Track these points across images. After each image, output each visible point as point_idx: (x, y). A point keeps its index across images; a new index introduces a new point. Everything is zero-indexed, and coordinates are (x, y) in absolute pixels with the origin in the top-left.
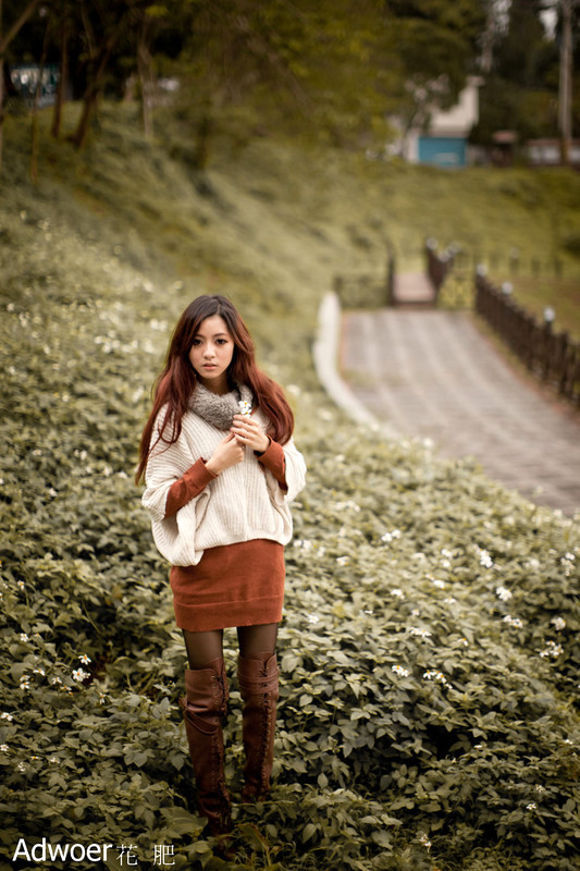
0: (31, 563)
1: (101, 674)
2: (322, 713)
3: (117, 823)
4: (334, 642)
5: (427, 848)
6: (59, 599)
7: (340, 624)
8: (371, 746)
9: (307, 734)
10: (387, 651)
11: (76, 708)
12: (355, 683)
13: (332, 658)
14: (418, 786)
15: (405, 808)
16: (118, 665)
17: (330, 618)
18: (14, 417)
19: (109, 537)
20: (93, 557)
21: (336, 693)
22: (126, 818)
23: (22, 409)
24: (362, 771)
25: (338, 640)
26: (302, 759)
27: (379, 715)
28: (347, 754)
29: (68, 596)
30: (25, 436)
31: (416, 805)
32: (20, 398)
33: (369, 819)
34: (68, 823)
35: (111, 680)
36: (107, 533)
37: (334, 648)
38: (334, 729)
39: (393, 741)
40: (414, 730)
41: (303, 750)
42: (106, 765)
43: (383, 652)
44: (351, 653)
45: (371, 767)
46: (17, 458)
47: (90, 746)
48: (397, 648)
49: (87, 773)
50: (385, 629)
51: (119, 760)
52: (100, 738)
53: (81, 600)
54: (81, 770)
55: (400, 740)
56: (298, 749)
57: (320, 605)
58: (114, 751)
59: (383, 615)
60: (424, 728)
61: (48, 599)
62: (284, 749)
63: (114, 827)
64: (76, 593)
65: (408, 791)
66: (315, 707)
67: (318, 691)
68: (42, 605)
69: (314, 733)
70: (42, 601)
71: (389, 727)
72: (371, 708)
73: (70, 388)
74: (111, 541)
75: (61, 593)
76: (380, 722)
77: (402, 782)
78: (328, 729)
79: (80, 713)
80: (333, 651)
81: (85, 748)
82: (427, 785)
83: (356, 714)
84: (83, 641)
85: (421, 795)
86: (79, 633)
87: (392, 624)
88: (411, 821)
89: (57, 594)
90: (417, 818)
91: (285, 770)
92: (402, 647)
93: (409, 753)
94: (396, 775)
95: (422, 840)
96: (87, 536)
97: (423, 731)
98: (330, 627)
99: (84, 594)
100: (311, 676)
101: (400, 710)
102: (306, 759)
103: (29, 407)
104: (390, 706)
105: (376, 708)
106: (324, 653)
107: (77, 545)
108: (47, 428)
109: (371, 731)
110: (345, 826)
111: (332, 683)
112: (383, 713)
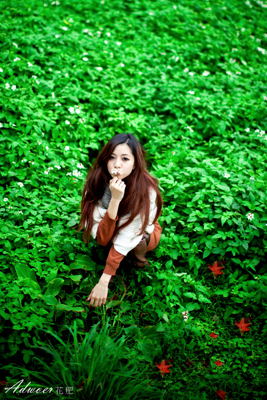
0: (110, 112)
4: (233, 191)
8: (222, 254)
12: (226, 217)
13: (223, 199)
15: (222, 296)
25: (237, 190)
26: (178, 251)
27: (234, 239)
28: (205, 256)
31: (230, 296)
32: (177, 23)
33: (190, 295)
37: (229, 194)
38: (203, 240)
44: (238, 199)
55: (242, 257)
60: (264, 255)
61: (109, 132)
62: (169, 243)
66: (197, 225)
67: (203, 216)
68: (102, 135)
72: (231, 234)
76: (231, 243)
78: (201, 239)
80: (227, 196)
81: (54, 212)
82: (245, 287)
83: (220, 235)
89: (117, 130)
96: (157, 103)
97: (263, 256)
101: (248, 239)
102: (180, 252)
103: (180, 29)
104: (243, 236)
105: (235, 235)
106: (220, 195)
107: (148, 107)
108: (184, 41)
109: (225, 247)
110: (171, 293)
111: (214, 213)
112: (237, 239)
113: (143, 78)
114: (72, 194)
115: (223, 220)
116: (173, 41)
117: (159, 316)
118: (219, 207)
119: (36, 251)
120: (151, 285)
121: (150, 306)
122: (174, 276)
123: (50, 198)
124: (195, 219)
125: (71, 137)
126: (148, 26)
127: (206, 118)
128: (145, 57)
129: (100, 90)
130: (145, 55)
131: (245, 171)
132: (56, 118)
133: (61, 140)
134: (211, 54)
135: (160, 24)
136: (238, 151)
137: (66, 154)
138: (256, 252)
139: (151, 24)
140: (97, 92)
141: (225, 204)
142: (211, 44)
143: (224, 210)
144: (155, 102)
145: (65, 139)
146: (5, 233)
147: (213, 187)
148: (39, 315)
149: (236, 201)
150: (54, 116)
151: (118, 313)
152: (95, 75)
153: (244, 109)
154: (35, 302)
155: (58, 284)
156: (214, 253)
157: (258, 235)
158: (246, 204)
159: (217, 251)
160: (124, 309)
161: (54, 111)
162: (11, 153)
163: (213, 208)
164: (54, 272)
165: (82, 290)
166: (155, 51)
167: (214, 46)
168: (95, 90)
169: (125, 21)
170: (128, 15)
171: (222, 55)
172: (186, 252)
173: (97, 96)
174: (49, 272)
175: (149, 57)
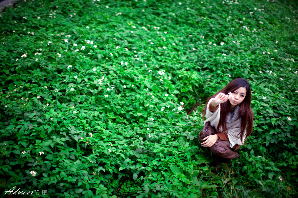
0: (178, 71)
1: (196, 109)
2: (260, 130)
3: (179, 157)
4: (270, 106)
5: (280, 181)
6: (185, 84)
7: (275, 100)
8: (276, 143)
9: (254, 137)
10: (289, 111)
11: (179, 119)
12: (273, 121)
13: (268, 111)
14: (291, 159)
15: (283, 166)
16: (201, 107)
17: (272, 98)
18: (187, 24)
19: (208, 65)
20: (201, 71)
21: (266, 124)
22: (182, 156)
23: (190, 22)
24: (273, 151)
25: (272, 106)
26: (251, 144)
27: (281, 133)
28: (267, 145)
29: (188, 83)
30: (190, 30)
31: (288, 165)
32: (190, 18)
33: (268, 168)
34: (161, 155)
35: (198, 111)
36: (207, 63)
37: (269, 108)
38: (263, 136)
39: (284, 143)
40: (294, 140)
41: (252, 142)
42: (181, 138)
43: (287, 111)
44: (275, 111)
45: (276, 150)
46: (185, 37)
47: (178, 132)
48: (293, 111)
49: (174, 141)
50: (291, 104)
51: (186, 137)
52: (181, 129)
53: (192, 84)
54: (173, 139)
55: (287, 143)
56: (250, 141)
57: (270, 93)
58: (185, 134)
59: (291, 99)
61: (181, 83)
63: (177, 158)
64: (191, 82)
65: (287, 160)
66: (258, 128)
67: (260, 123)
68: (178, 85)
69: (257, 137)
70: (178, 84)
71: (284, 137)
72: (278, 130)
73: (208, 15)
74: (208, 66)
75: (186, 82)
76: (280, 135)
77: (285, 157)
78: (262, 136)
79: (180, 121)
80: (269, 109)
81: (176, 132)
82: (294, 159)
83: (272, 132)
84: (191, 98)
85: (290, 162)
86: (190, 95)
87: (294, 102)
88: (286, 170)
89: (185, 82)
90: (288, 170)
91: (244, 147)
92: (294, 111)
93: (289, 147)
94: (283, 154)
95: (279, 178)
96: (200, 64)
98: (271, 101)
99: (193, 83)
100: (258, 117)
101: (288, 132)
102: (252, 145)
103: (193, 21)
104: (285, 130)
105: (280, 130)
106: (265, 110)
107: (196, 66)
108: (197, 28)
109: (277, 138)
110: (258, 168)
111: (266, 120)
112: (282, 132)
113: (184, 51)
114: (178, 121)
115: (273, 123)
116: (191, 28)
117: (257, 182)
118: (267, 116)
119: (177, 156)
120: (246, 166)
121: (251, 178)
122: (257, 158)
123: (167, 125)
124: (256, 125)
125: (163, 88)
126: (172, 21)
127: (232, 68)
128: (180, 39)
129: (166, 60)
130: (179, 38)
131: (270, 94)
132: (151, 79)
133: (157, 91)
134: (215, 33)
135: (180, 20)
136: (258, 84)
137: (165, 99)
138: (293, 139)
139: (174, 20)
140: (165, 62)
141: (270, 114)
142: (214, 27)
143: (270, 117)
144: (198, 63)
145: (160, 91)
146: (157, 149)
147: (259, 106)
148: (194, 193)
149: (274, 112)
150: (150, 78)
151: (232, 185)
152: (160, 52)
153: (251, 61)
154: (190, 186)
155: (196, 173)
156: (271, 142)
157: (292, 129)
158: (281, 112)
159: (273, 141)
160: (234, 182)
161: (148, 75)
162: (136, 102)
163: (264, 117)
164: (192, 167)
165: (207, 175)
166: (184, 35)
167: (216, 29)
168: (164, 60)
169: (157, 20)
170: (158, 17)
171: (222, 33)
172: (255, 145)
173: (166, 63)
174: (189, 167)
175: (182, 38)
